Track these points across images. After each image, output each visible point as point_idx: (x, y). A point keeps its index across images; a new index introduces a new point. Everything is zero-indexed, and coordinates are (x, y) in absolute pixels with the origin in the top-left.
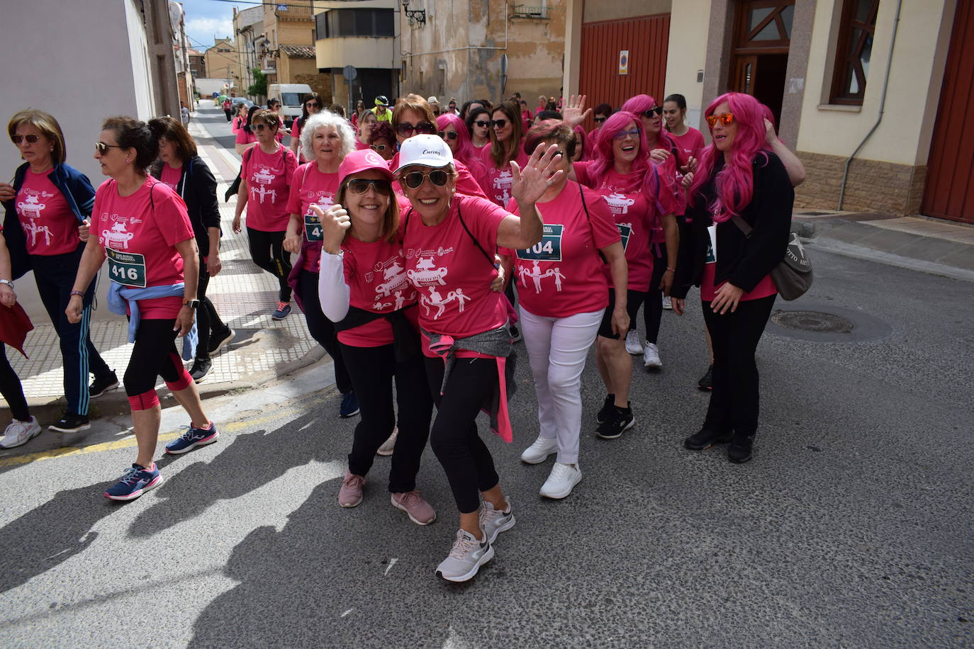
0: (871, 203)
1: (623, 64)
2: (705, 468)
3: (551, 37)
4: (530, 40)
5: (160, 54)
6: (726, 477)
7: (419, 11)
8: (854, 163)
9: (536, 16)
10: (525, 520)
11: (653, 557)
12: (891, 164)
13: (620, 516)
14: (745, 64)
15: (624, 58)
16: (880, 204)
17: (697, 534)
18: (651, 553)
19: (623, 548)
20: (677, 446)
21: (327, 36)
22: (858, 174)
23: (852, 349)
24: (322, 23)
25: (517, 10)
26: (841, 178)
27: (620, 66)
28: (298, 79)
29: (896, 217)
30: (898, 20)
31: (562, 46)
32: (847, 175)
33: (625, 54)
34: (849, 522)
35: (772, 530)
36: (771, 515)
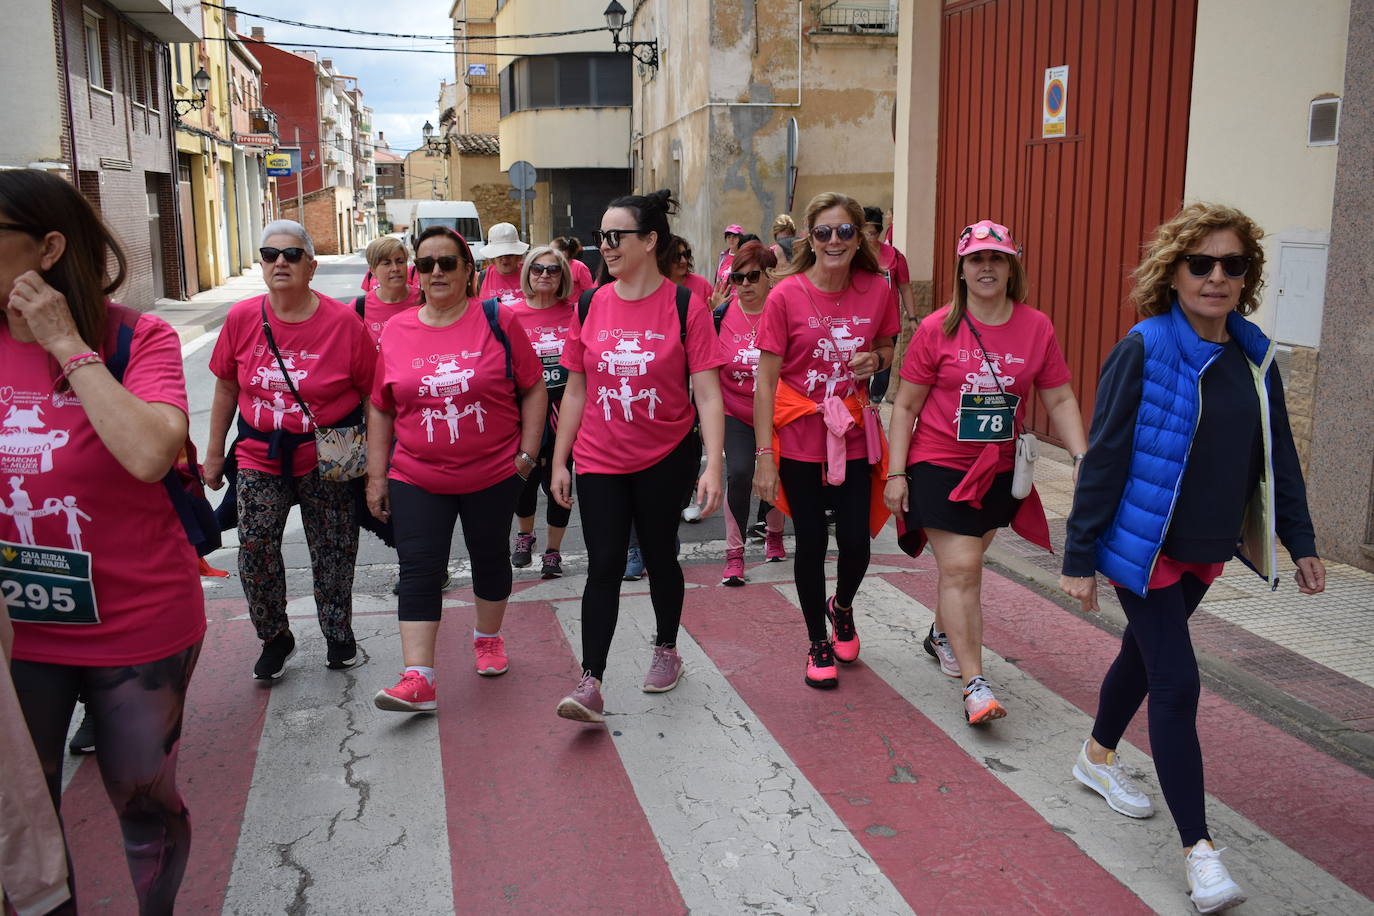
1: (1054, 108)
4: (853, 84)
7: (644, 43)
9: (871, 31)
15: (1056, 87)
21: (514, 110)
24: (506, 84)
25: (826, 16)
27: (1046, 113)
33: (1058, 76)
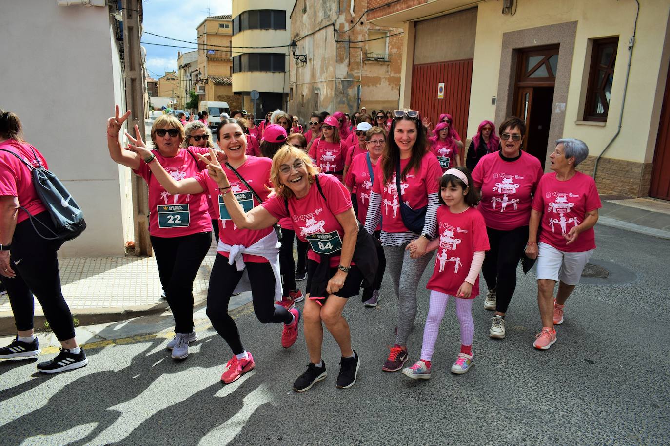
0: (614, 188)
1: (441, 92)
2: (511, 374)
3: (391, 73)
4: (376, 75)
5: (133, 77)
6: (527, 381)
7: (302, 55)
8: (601, 161)
9: (381, 60)
10: (382, 409)
11: (478, 440)
12: (628, 162)
13: (452, 408)
14: (524, 93)
15: (441, 88)
16: (620, 189)
17: (509, 423)
18: (476, 438)
19: (456, 433)
20: (490, 357)
21: (240, 71)
22: (604, 168)
23: (609, 289)
24: (237, 62)
25: (369, 55)
26: (592, 171)
27: (439, 93)
28: (219, 98)
29: (631, 198)
30: (630, 65)
31: (399, 79)
32: (596, 169)
33: (442, 85)
34: (621, 417)
35: (564, 422)
36: (562, 411)
